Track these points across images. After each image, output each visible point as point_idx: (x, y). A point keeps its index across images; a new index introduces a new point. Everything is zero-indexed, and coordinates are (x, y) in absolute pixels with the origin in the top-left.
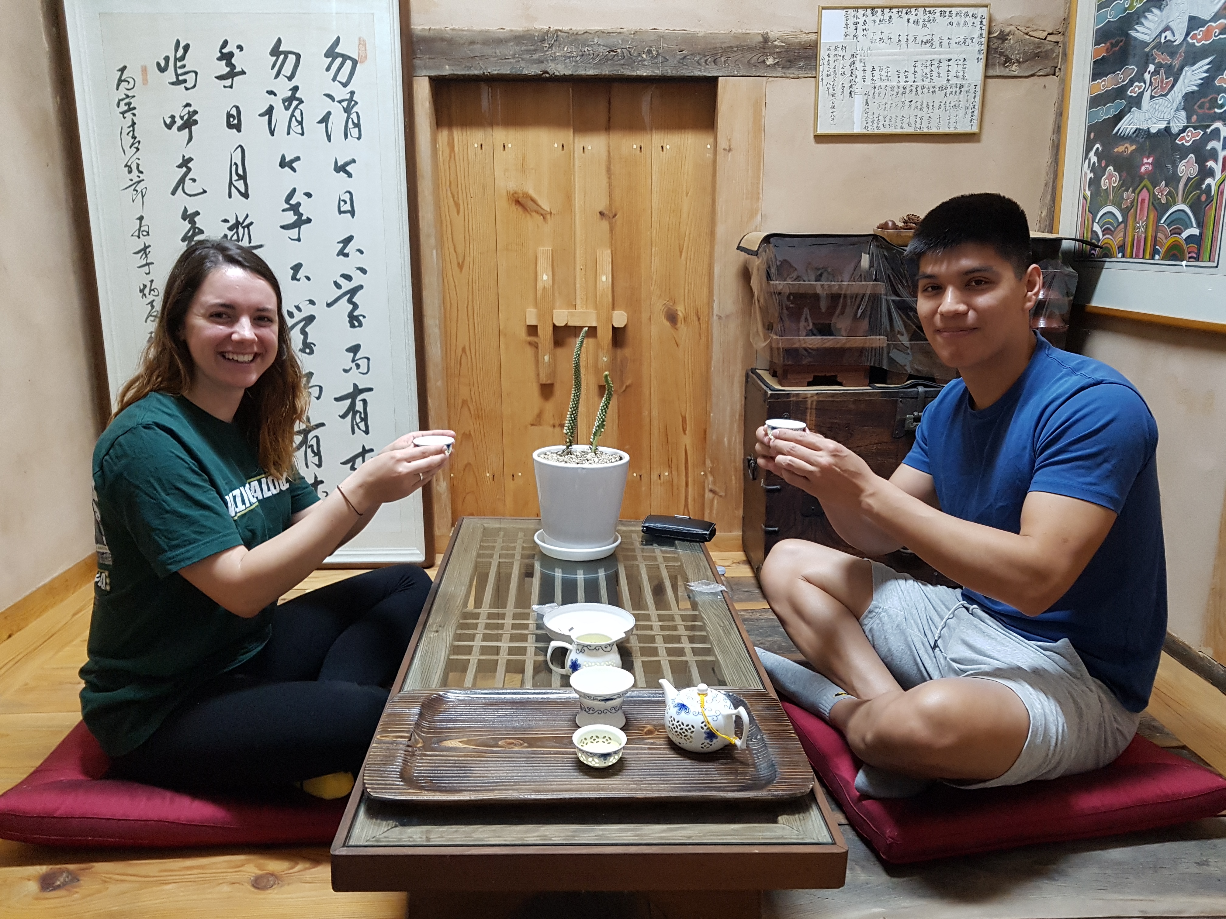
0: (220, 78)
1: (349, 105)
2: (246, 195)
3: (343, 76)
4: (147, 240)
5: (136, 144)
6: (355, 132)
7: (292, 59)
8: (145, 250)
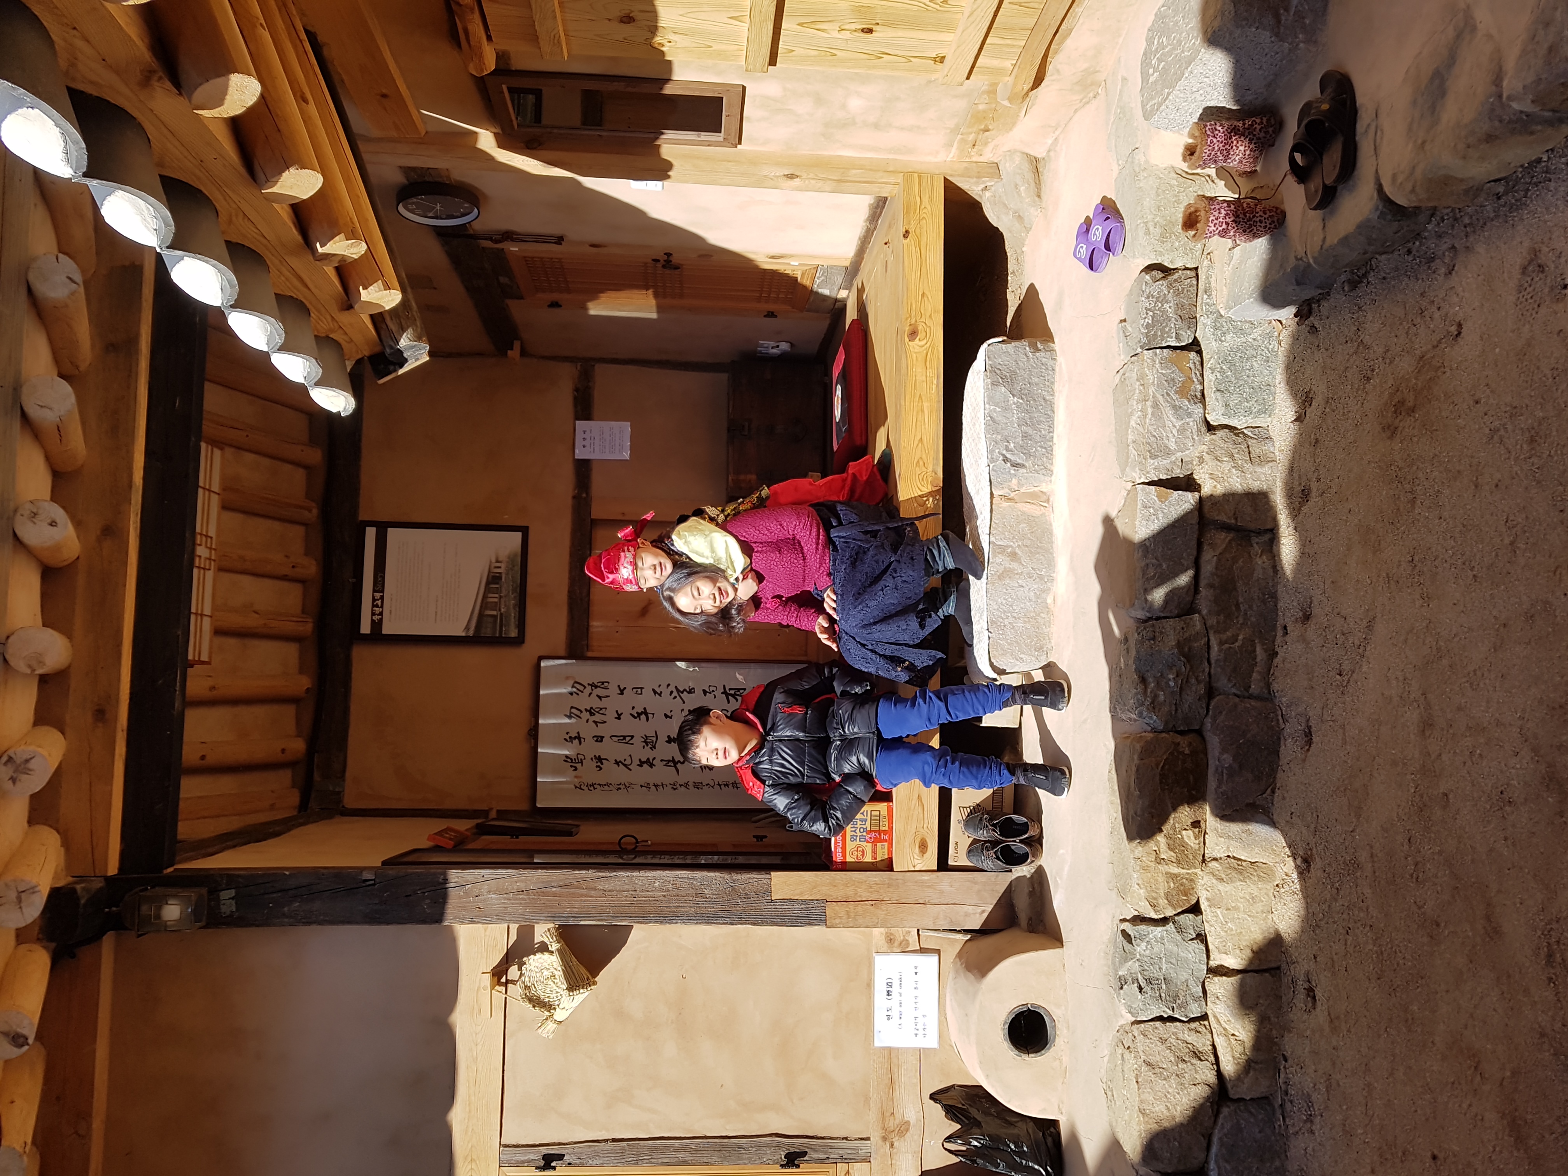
0: (580, 743)
1: (594, 686)
2: (632, 737)
3: (581, 688)
4: (651, 784)
5: (608, 785)
6: (606, 684)
7: (573, 710)
8: (656, 786)
